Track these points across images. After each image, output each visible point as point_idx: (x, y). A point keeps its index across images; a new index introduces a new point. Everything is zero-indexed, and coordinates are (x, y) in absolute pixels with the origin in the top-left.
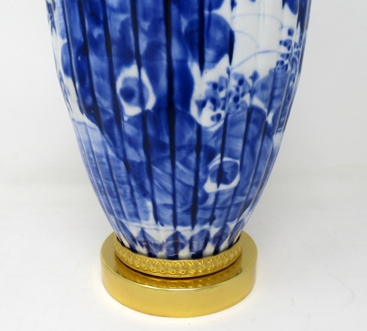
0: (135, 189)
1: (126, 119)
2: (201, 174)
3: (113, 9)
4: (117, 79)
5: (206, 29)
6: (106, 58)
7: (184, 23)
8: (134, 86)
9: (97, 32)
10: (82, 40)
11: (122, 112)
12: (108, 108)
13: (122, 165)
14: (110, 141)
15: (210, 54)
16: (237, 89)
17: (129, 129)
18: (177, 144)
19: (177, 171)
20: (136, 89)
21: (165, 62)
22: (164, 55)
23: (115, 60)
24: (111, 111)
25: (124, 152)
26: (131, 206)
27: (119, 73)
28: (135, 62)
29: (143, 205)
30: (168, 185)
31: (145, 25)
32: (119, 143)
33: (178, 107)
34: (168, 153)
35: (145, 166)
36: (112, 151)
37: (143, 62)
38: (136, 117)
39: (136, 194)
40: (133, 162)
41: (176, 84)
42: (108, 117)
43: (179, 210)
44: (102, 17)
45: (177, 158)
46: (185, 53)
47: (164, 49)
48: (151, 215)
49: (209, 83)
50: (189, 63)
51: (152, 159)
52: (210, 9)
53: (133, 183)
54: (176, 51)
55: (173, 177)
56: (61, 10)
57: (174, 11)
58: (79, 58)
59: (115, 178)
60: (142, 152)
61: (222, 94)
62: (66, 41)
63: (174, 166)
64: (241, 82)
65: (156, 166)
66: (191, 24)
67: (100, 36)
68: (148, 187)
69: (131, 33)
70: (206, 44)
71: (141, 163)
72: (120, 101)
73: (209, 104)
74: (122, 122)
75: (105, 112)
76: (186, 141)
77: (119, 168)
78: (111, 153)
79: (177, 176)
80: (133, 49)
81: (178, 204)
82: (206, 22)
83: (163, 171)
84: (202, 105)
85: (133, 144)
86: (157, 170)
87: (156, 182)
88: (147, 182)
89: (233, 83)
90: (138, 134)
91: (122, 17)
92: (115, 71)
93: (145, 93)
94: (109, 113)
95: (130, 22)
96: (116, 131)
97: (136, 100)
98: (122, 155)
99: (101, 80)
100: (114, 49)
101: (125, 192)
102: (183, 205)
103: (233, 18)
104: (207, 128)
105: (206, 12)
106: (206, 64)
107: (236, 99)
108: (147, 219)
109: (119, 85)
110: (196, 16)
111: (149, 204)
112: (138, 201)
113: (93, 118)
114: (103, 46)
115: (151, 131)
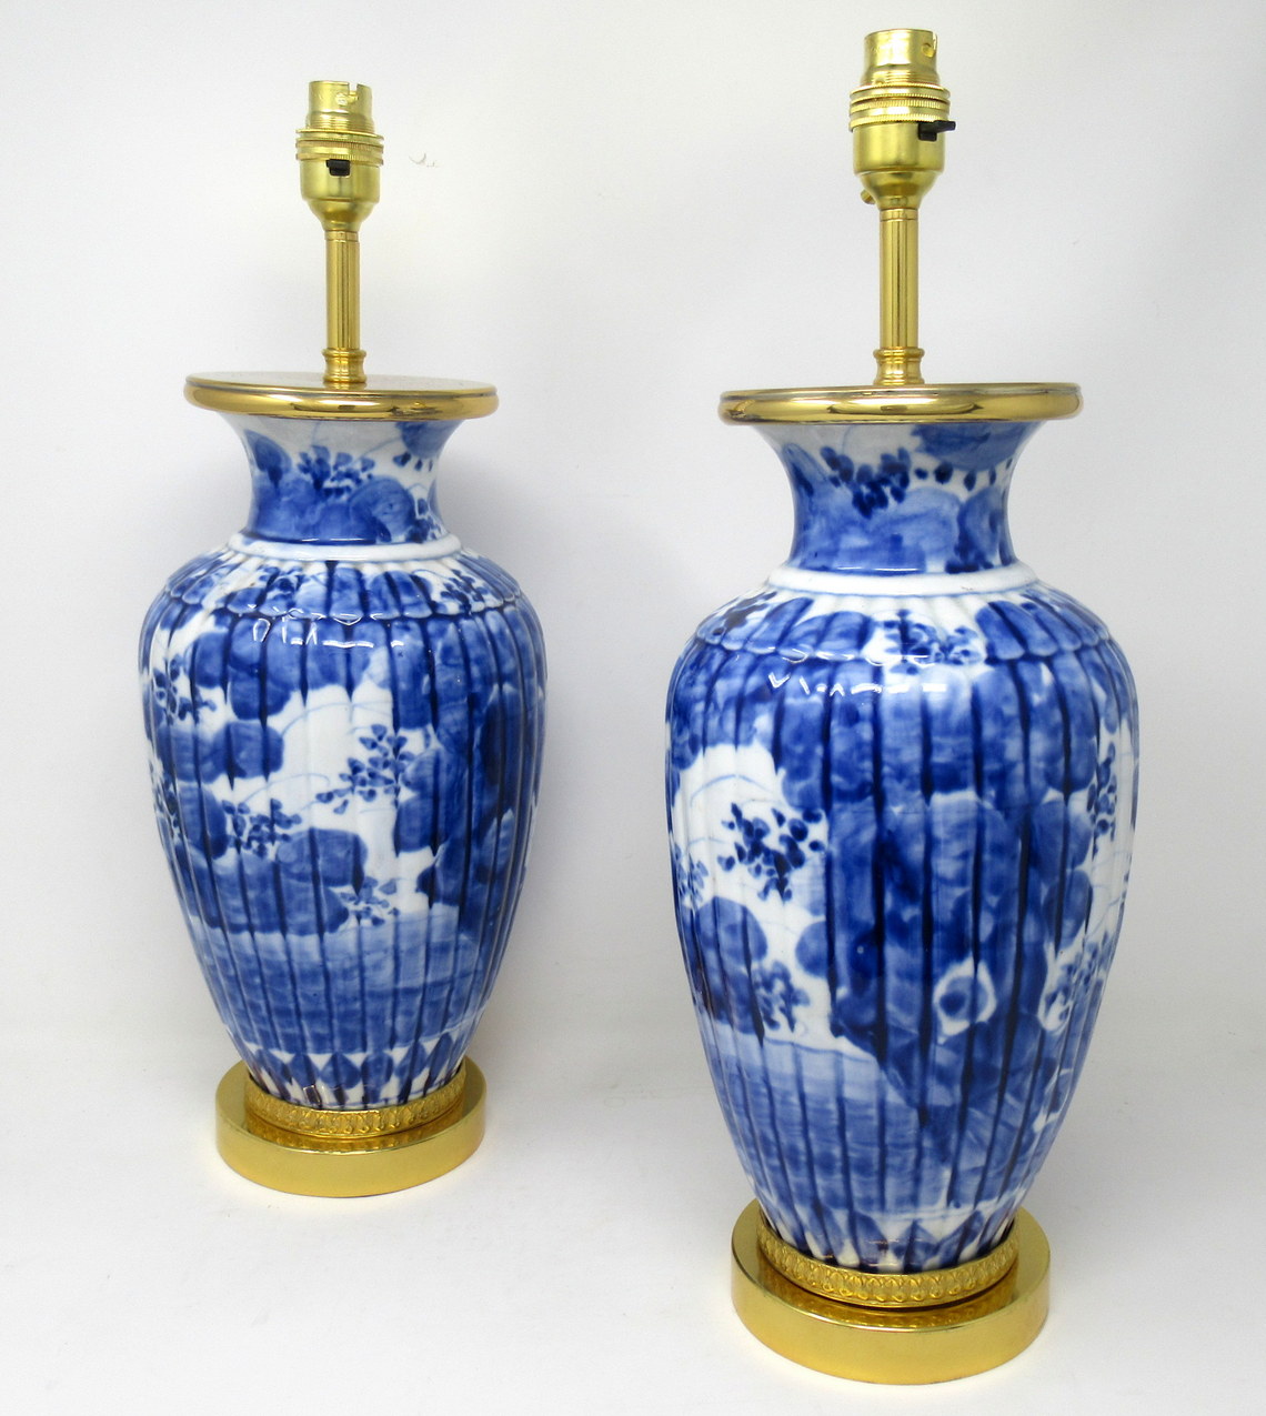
0: (927, 1152)
1: (941, 1040)
2: (1033, 1104)
3: (944, 881)
4: (937, 981)
5: (1066, 893)
6: (920, 950)
7: (1044, 891)
8: (965, 989)
9: (910, 913)
10: (873, 922)
11: (936, 1031)
12: (910, 1027)
13: (914, 1116)
14: (900, 1079)
15: (1068, 925)
16: (1090, 966)
17: (941, 1056)
18: (1013, 1066)
19: (1005, 1108)
20: (968, 993)
21: (1014, 949)
22: (1014, 939)
23: (937, 953)
24: (915, 1031)
25: (924, 1094)
26: (909, 1184)
27: (943, 973)
28: (971, 953)
29: (936, 1178)
30: (987, 1134)
31: (992, 900)
32: (916, 1081)
33: (1024, 1010)
34: (997, 1083)
35: (957, 1110)
36: (900, 1094)
37: (984, 952)
38: (960, 1036)
39: (927, 1162)
40: (937, 1109)
41: (1025, 977)
42: (906, 1041)
43: (991, 1174)
44: (921, 890)
45: (1007, 1088)
46: (1041, 932)
47: (1015, 930)
48: (944, 1193)
49: (1063, 968)
50: (1045, 946)
51: (971, 1097)
52: (1073, 866)
53: (927, 1143)
54: (1031, 931)
55: (997, 1120)
56: (821, 871)
57: (1033, 876)
58: (861, 950)
59: (888, 1139)
60: (957, 1089)
61: (1075, 978)
62: (822, 918)
63: (1001, 1101)
64: (1094, 954)
65: (976, 1107)
66: (1051, 891)
67: (914, 919)
68: (952, 1146)
69: (970, 913)
70: (1064, 912)
71: (953, 1107)
72: (936, 1014)
73: (1060, 997)
74: (932, 1046)
75: (900, 1032)
76: (1025, 1060)
77: (906, 1122)
78: (893, 1097)
79: (1004, 1116)
80: (970, 934)
81: (993, 1163)
82: (1067, 884)
83: (986, 1113)
84: (1052, 999)
85: (944, 1077)
86: (976, 1113)
87: (969, 1134)
88: (954, 1136)
89: (1087, 957)
90: (957, 1063)
91: (958, 892)
92: (936, 970)
93: (981, 998)
94: (911, 1034)
95: (970, 898)
96: (916, 1062)
97: (964, 1010)
98: (916, 1100)
99: (907, 985)
100: (938, 937)
101: (905, 1161)
102: (1000, 1162)
103: (1093, 869)
104: (1052, 1032)
105: (1069, 871)
106: (1063, 941)
107: (1087, 979)
108: (933, 1202)
109: (940, 990)
110: (1057, 879)
111: (947, 1174)
112: (926, 1174)
113: (869, 1044)
114: (918, 934)
115: (978, 1054)
